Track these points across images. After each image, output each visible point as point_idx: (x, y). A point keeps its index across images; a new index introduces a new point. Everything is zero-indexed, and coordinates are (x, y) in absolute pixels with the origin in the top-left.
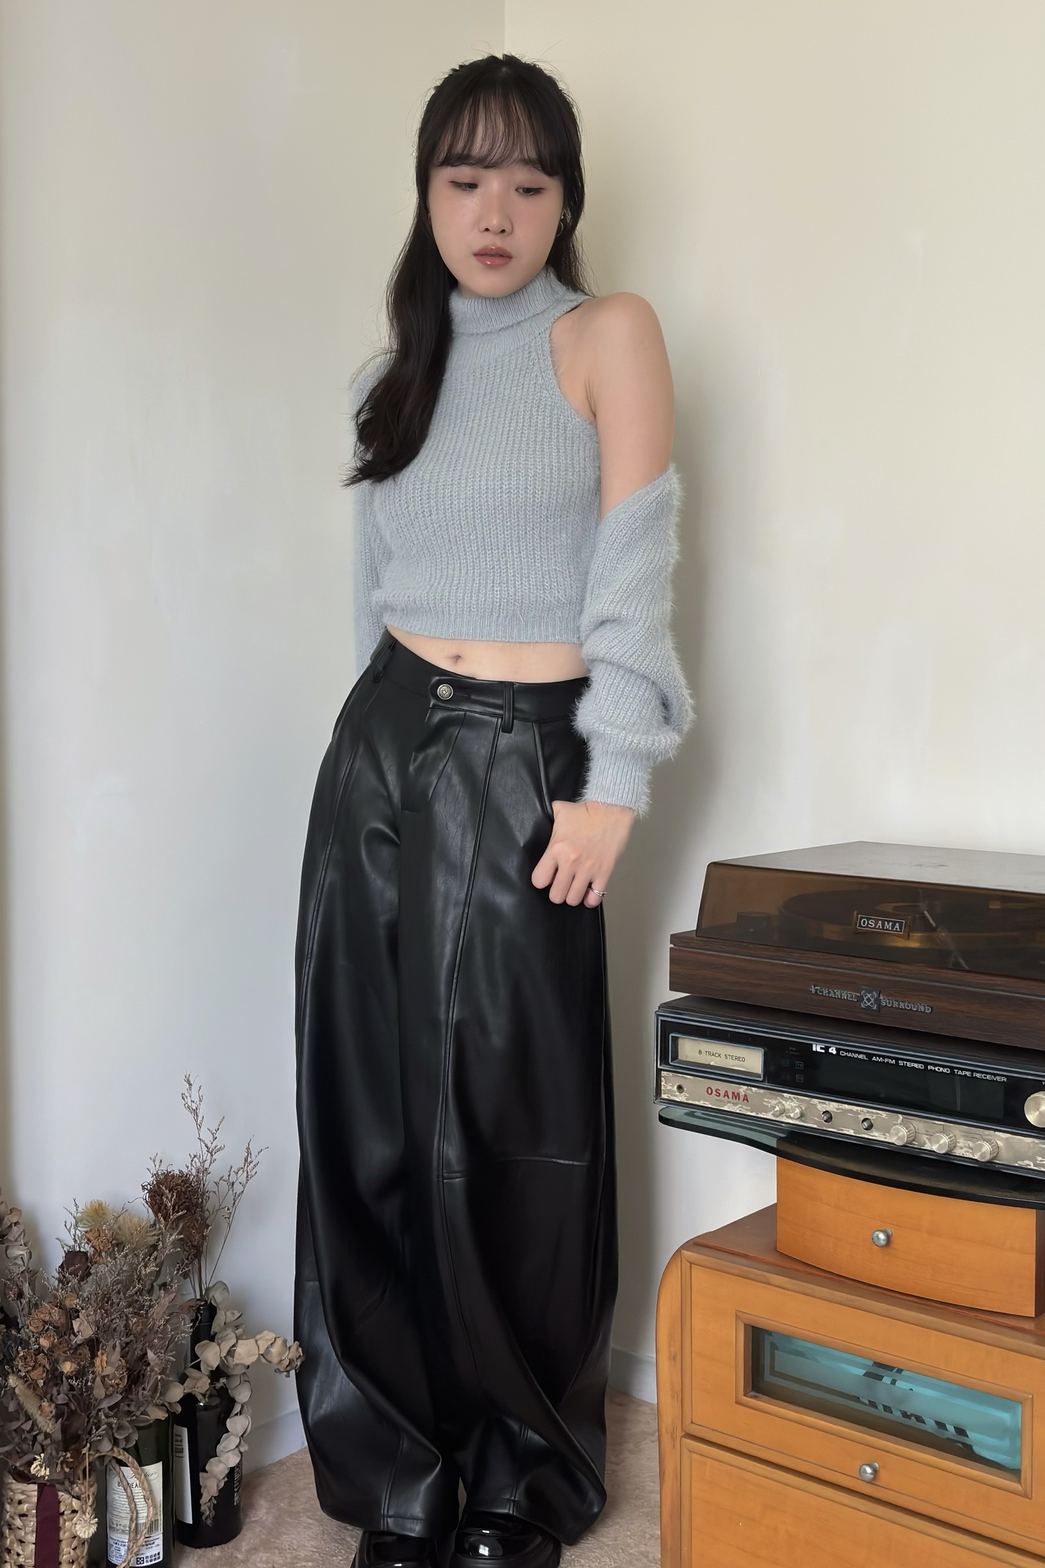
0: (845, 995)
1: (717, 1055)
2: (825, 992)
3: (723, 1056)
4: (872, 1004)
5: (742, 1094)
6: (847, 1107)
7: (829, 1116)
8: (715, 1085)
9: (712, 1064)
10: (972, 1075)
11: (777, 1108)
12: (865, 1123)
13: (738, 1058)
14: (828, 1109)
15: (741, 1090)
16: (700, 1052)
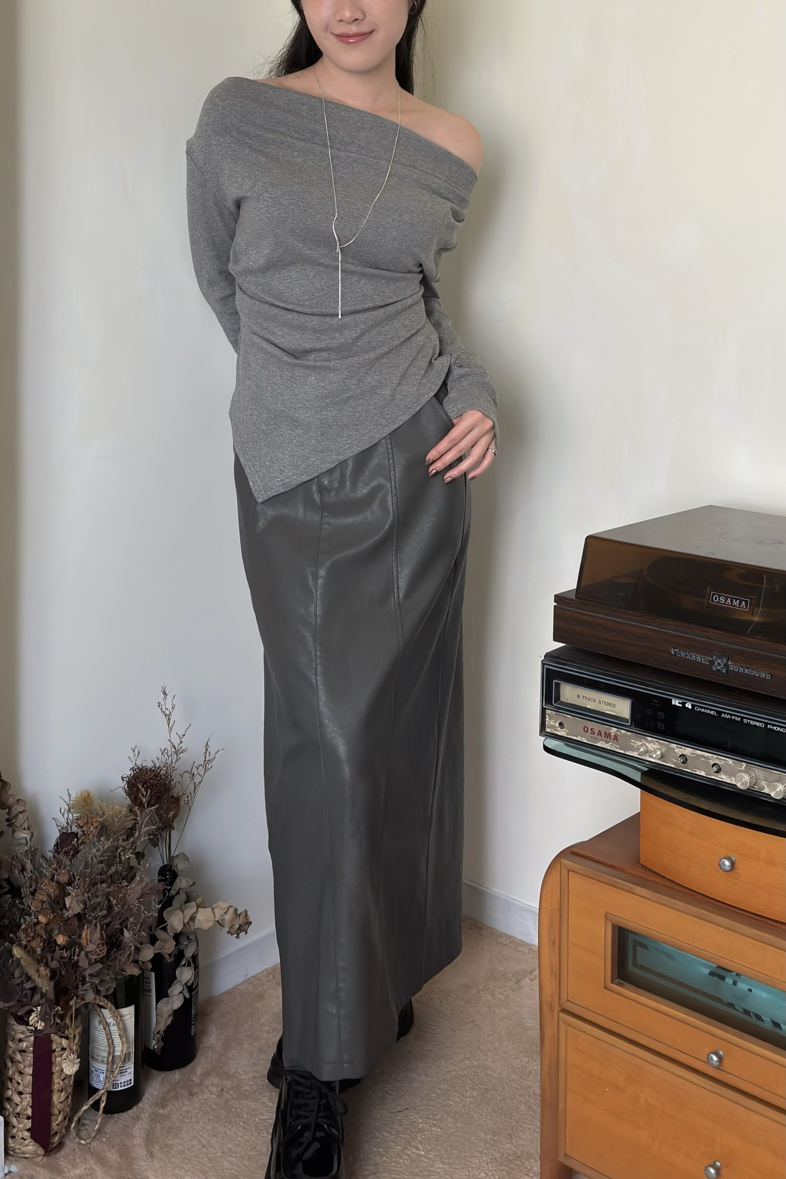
0: (699, 658)
1: (592, 700)
2: (683, 655)
3: (597, 701)
4: (721, 668)
5: (613, 734)
6: (699, 752)
7: (685, 758)
8: (590, 725)
9: (588, 706)
11: (642, 750)
12: (715, 767)
13: (610, 704)
14: (684, 753)
15: (612, 731)
16: (578, 696)
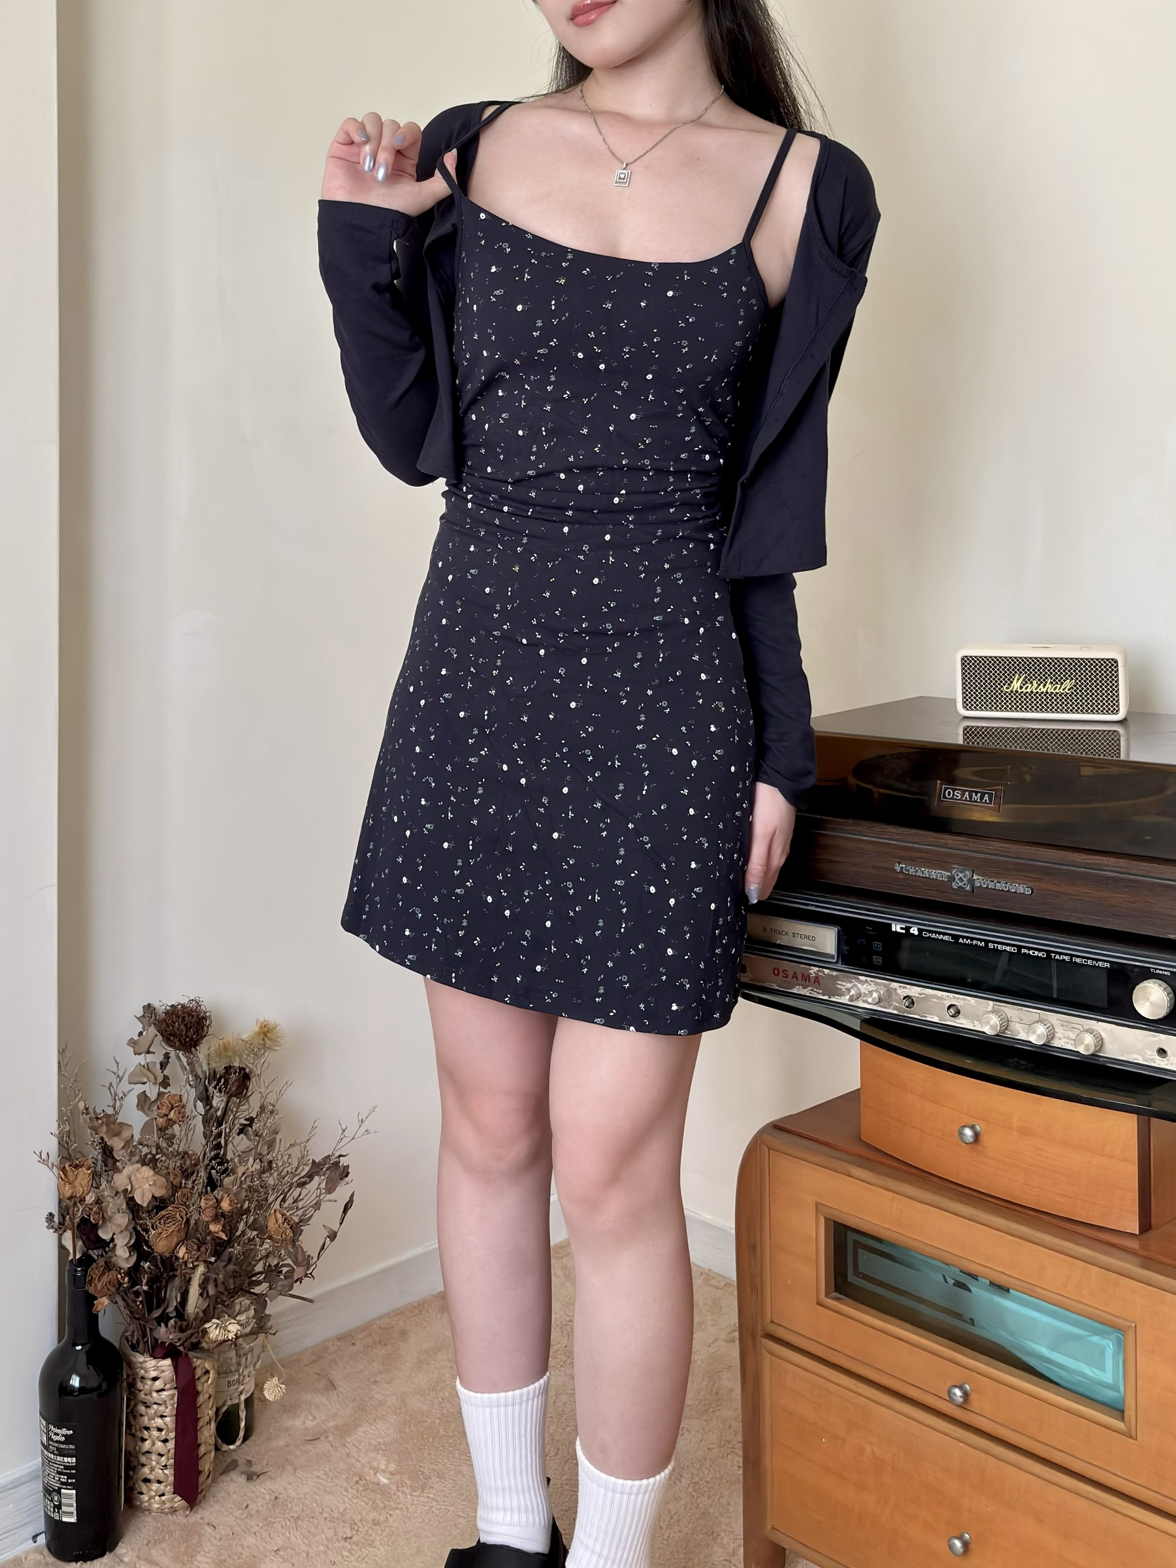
0: (934, 874)
1: (783, 933)
2: (912, 870)
3: (791, 934)
4: (965, 884)
5: (812, 975)
6: (931, 992)
7: (911, 1002)
8: (783, 964)
9: (777, 942)
10: (1071, 959)
12: (951, 1010)
13: (809, 937)
14: (909, 994)
15: (810, 971)
16: (765, 929)
